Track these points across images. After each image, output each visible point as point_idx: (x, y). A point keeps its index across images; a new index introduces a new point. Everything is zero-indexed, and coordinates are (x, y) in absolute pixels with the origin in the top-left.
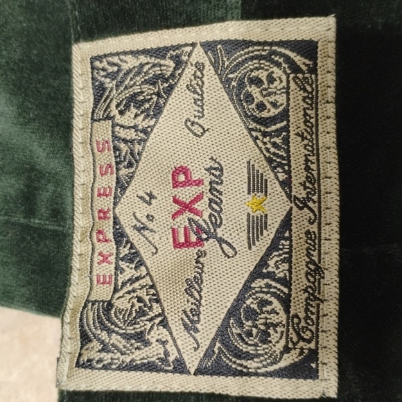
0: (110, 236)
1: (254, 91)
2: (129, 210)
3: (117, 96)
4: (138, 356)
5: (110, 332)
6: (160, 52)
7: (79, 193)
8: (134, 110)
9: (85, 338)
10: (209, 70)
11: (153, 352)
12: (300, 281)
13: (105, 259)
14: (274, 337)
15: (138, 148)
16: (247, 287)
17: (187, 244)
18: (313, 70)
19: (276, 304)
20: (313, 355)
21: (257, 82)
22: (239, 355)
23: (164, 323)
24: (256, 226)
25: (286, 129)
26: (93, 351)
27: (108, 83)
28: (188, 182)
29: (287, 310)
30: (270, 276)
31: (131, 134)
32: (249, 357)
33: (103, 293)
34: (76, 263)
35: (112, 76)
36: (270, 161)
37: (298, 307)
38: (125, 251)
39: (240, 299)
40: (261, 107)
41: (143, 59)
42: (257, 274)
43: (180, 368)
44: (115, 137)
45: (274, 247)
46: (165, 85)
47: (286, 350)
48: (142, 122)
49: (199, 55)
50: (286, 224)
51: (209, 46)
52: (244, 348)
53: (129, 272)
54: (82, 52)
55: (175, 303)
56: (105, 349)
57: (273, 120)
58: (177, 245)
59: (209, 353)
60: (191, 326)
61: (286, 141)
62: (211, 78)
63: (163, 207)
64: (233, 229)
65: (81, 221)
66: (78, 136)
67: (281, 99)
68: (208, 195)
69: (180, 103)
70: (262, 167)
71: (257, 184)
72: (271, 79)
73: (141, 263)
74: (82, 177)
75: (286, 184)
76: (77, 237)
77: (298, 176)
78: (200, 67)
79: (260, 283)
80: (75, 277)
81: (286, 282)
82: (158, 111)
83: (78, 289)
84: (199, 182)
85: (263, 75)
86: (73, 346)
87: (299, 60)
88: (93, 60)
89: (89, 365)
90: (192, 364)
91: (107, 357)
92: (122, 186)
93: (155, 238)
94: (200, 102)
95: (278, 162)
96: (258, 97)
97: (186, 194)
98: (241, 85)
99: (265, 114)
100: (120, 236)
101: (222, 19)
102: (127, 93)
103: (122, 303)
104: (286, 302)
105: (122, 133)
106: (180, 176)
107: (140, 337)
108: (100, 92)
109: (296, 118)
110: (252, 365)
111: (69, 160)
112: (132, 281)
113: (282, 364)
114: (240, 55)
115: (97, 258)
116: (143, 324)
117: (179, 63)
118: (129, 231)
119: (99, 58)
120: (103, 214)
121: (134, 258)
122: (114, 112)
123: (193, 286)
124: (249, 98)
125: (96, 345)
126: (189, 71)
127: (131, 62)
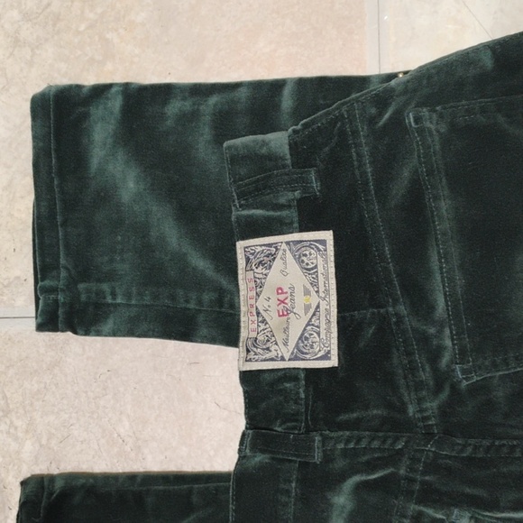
0: (255, 314)
1: (304, 258)
2: (261, 304)
3: (254, 262)
4: (268, 356)
5: (257, 348)
6: (270, 245)
7: (242, 298)
8: (261, 267)
9: (248, 351)
10: (288, 252)
11: (272, 354)
12: (323, 326)
13: (253, 322)
14: (315, 346)
15: (263, 281)
16: (305, 329)
17: (283, 315)
18: (325, 250)
19: (315, 334)
20: (329, 352)
21: (305, 255)
22: (303, 353)
23: (276, 344)
24: (307, 308)
25: (317, 272)
26: (251, 355)
27: (251, 257)
28: (282, 293)
29: (319, 336)
30: (313, 325)
31: (261, 276)
32: (306, 353)
33: (253, 335)
34: (242, 325)
35: (253, 254)
36: (311, 284)
37: (323, 336)
38: (260, 319)
39: (302, 334)
40: (307, 264)
41: (263, 248)
42: (308, 325)
43: (283, 359)
44: (255, 277)
45: (314, 314)
46: (272, 257)
47: (320, 351)
48: (264, 271)
49: (284, 246)
50: (318, 307)
51: (288, 243)
52: (305, 351)
53: (262, 326)
54: (240, 245)
55: (279, 337)
56: (256, 354)
57: (312, 269)
58: (280, 316)
59: (292, 353)
60: (286, 344)
61: (317, 276)
62: (289, 255)
63: (274, 302)
64: (299, 309)
65: (243, 309)
66: (240, 277)
67: (315, 261)
68: (289, 298)
69: (277, 264)
70: (309, 286)
71: (307, 293)
72: (310, 254)
73: (267, 323)
74: (242, 293)
75: (317, 292)
76: (242, 315)
77: (322, 289)
78: (285, 251)
79: (309, 328)
80: (242, 330)
81: (318, 327)
82: (270, 267)
83: (244, 334)
84: (286, 293)
85: (307, 253)
86: (244, 354)
87: (320, 247)
88: (245, 248)
89: (250, 360)
90: (287, 357)
91: (257, 357)
92: (258, 295)
93: (271, 314)
94: (285, 263)
95: (314, 284)
96: (306, 261)
97: (282, 297)
98: (300, 257)
99: (309, 267)
100: (258, 313)
101: (292, 233)
102: (258, 261)
103: (261, 338)
104: (319, 334)
105: (257, 276)
106: (280, 290)
107: (268, 349)
108: (248, 260)
109: (320, 269)
110: (308, 356)
111: (237, 285)
112: (264, 330)
113: (319, 356)
114: (299, 246)
115: (250, 322)
116: (269, 344)
117: (277, 249)
118: (261, 311)
119: (247, 247)
120: (252, 306)
121: (264, 321)
122: (254, 268)
123: (286, 330)
124: (303, 261)
125: (252, 353)
126: (281, 252)
127: (259, 249)
